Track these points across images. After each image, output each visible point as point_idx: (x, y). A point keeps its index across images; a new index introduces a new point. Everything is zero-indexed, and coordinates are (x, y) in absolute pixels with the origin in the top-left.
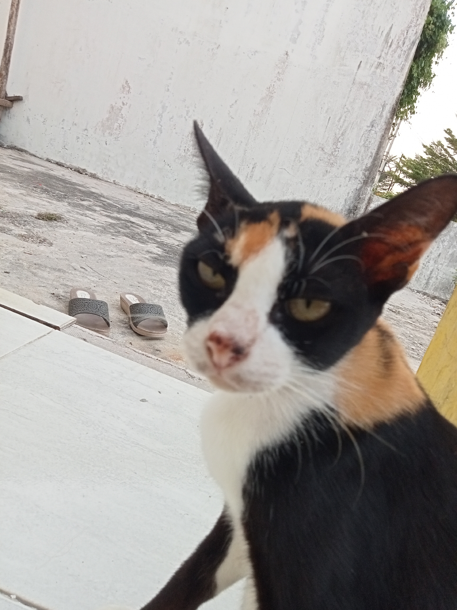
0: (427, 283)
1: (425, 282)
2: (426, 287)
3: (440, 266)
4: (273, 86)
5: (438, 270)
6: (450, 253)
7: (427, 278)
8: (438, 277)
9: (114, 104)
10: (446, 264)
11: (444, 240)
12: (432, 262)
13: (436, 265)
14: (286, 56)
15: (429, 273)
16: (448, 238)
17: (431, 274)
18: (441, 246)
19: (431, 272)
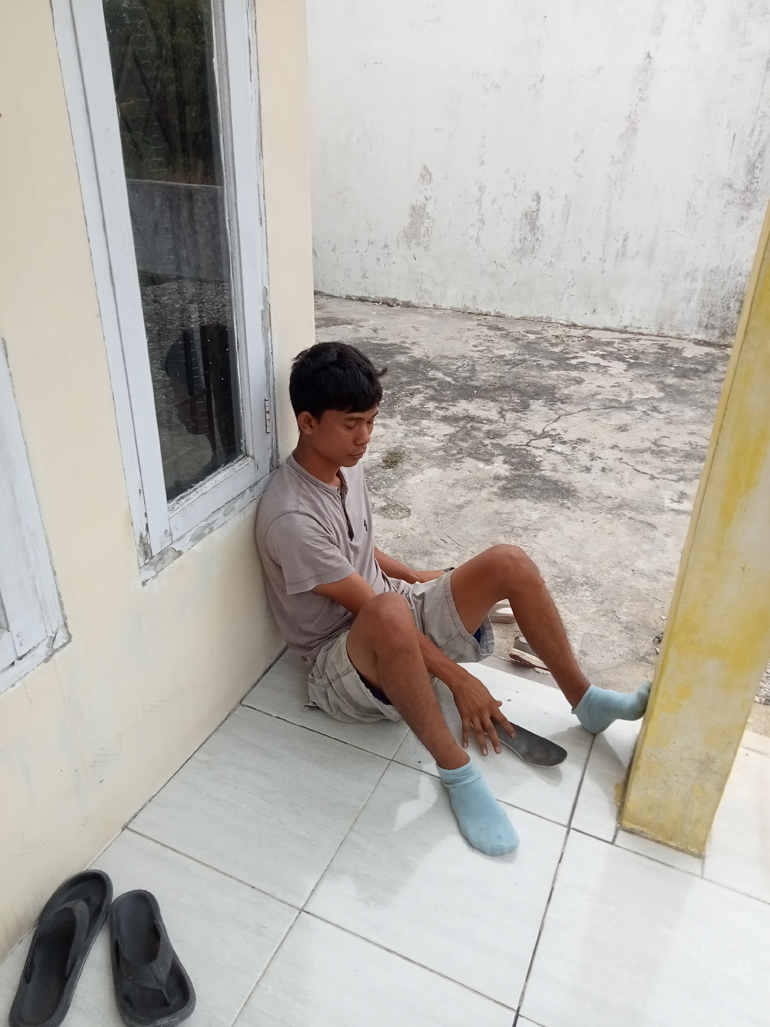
4: (634, 111)
9: (414, 203)
14: (648, 60)
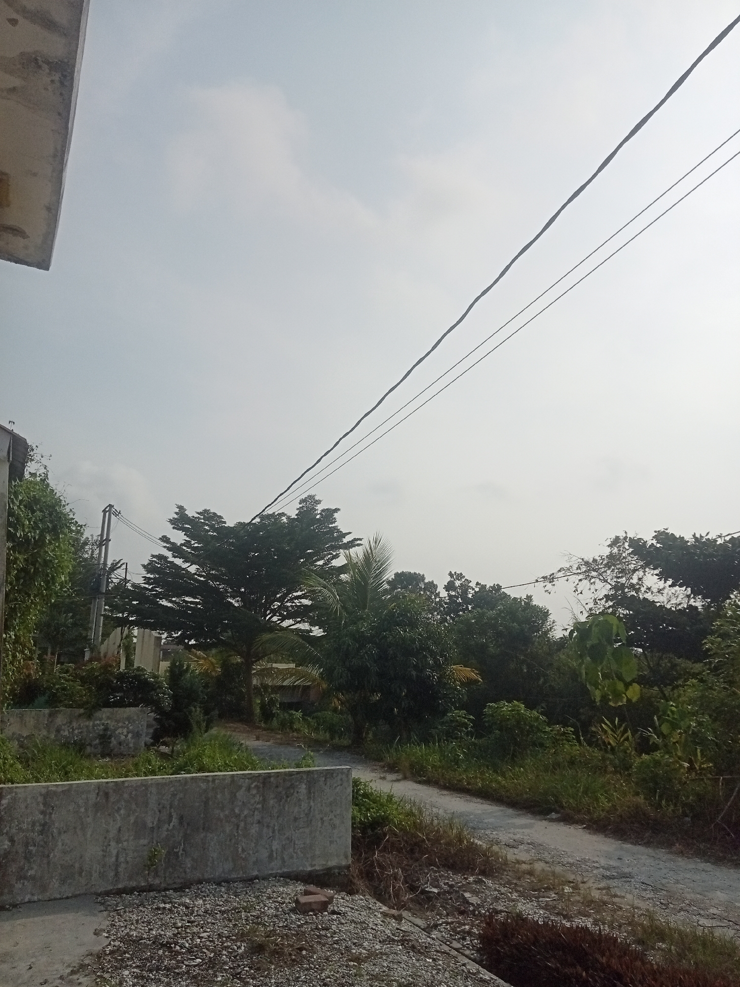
0: (117, 874)
1: (112, 874)
2: (116, 881)
3: (125, 844)
5: (125, 850)
6: (132, 821)
7: (113, 868)
8: (128, 859)
10: (132, 838)
11: (118, 808)
12: (113, 844)
13: (120, 845)
15: (113, 859)
16: (123, 803)
17: (117, 860)
18: (118, 817)
19: (117, 856)
